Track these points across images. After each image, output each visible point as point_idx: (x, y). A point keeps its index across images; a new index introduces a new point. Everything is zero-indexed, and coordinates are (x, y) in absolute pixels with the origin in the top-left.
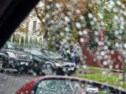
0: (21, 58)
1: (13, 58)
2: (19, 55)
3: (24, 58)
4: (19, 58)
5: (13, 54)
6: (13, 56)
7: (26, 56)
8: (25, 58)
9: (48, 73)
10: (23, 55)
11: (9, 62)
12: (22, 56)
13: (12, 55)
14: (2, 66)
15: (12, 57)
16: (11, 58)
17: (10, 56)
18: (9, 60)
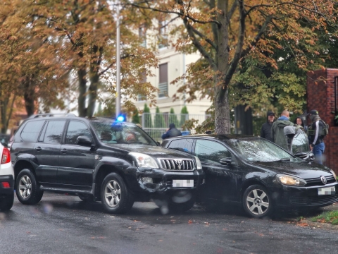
0: (172, 168)
1: (151, 170)
2: (165, 161)
3: (180, 167)
4: (168, 168)
5: (148, 157)
6: (150, 162)
7: (185, 161)
8: (182, 166)
9: (257, 206)
10: (176, 160)
11: (140, 182)
12: (175, 162)
13: (145, 162)
14: (119, 195)
15: (147, 166)
16: (146, 170)
17: (139, 164)
18: (138, 177)
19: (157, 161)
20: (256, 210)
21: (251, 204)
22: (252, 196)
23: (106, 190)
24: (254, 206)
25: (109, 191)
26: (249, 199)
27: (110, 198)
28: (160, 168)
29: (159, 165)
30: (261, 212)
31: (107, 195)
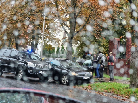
0: (40, 67)
2: (38, 65)
3: (42, 67)
4: (38, 67)
7: (45, 66)
11: (28, 71)
12: (41, 65)
13: (31, 65)
14: (22, 74)
17: (29, 65)
18: (28, 69)
19: (35, 65)
20: (64, 82)
21: (63, 80)
22: (64, 78)
23: (19, 73)
24: (64, 81)
25: (20, 73)
26: (63, 79)
27: (20, 75)
28: (35, 67)
29: (35, 66)
30: (66, 83)
31: (19, 74)
